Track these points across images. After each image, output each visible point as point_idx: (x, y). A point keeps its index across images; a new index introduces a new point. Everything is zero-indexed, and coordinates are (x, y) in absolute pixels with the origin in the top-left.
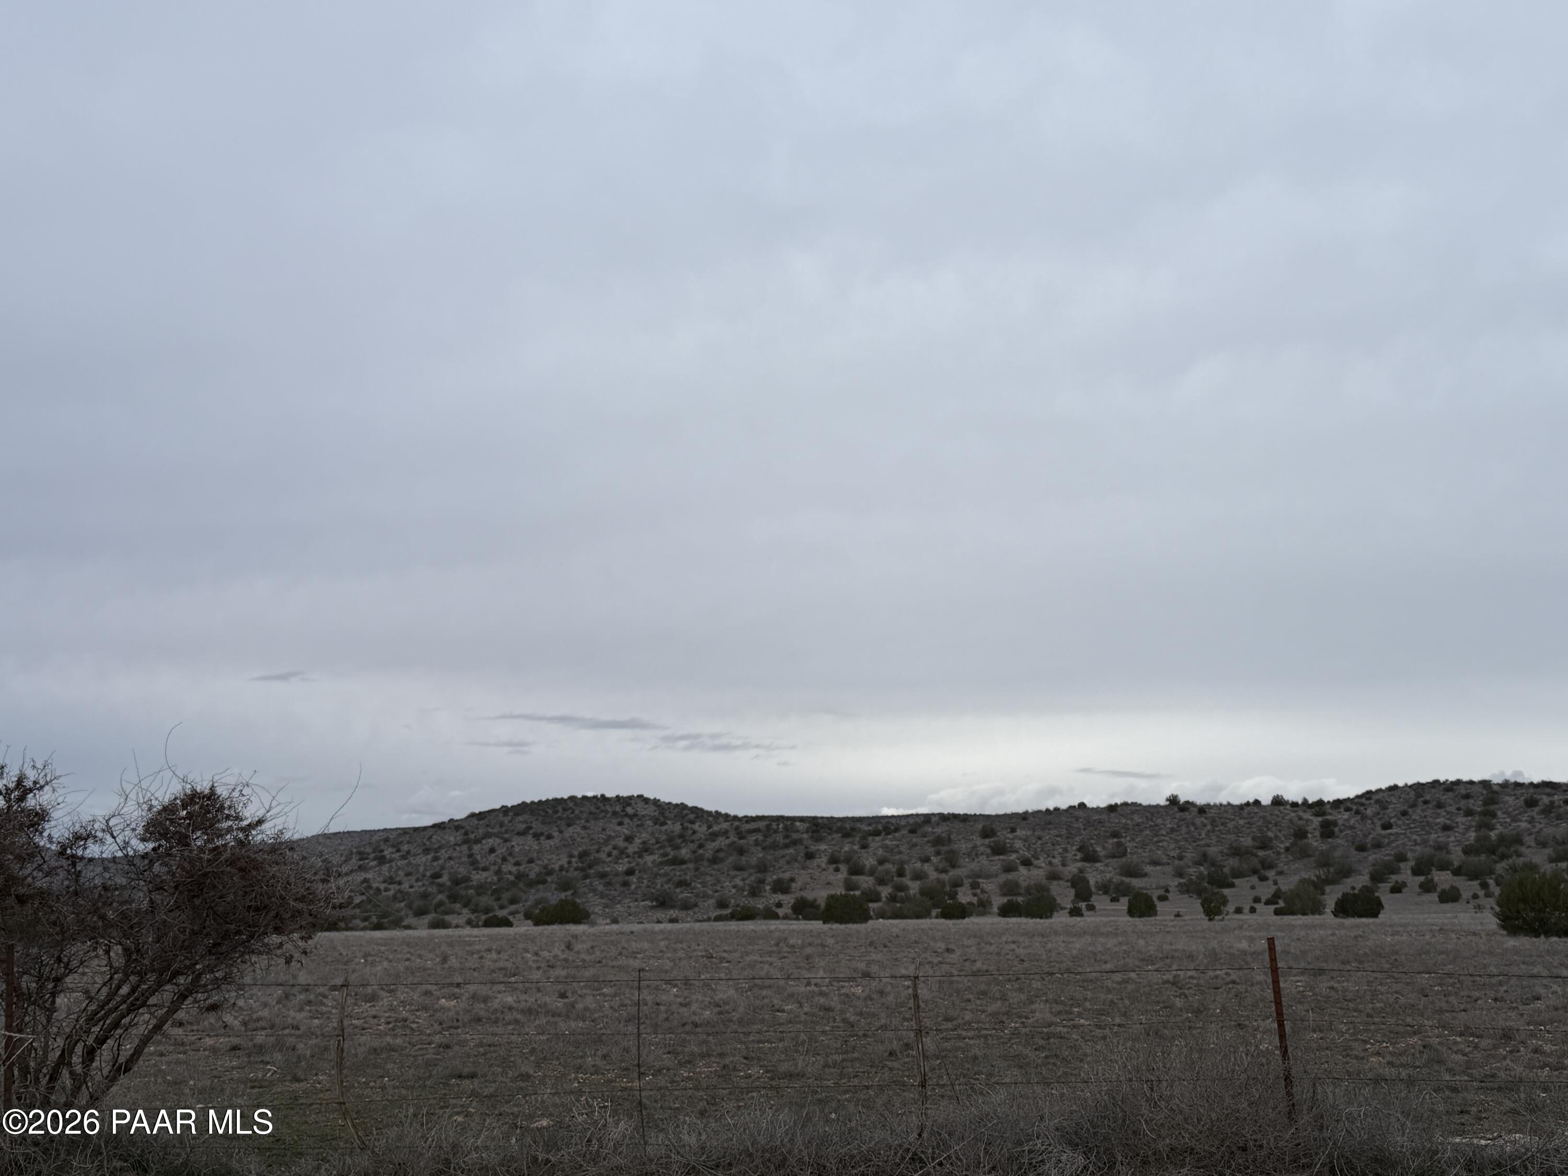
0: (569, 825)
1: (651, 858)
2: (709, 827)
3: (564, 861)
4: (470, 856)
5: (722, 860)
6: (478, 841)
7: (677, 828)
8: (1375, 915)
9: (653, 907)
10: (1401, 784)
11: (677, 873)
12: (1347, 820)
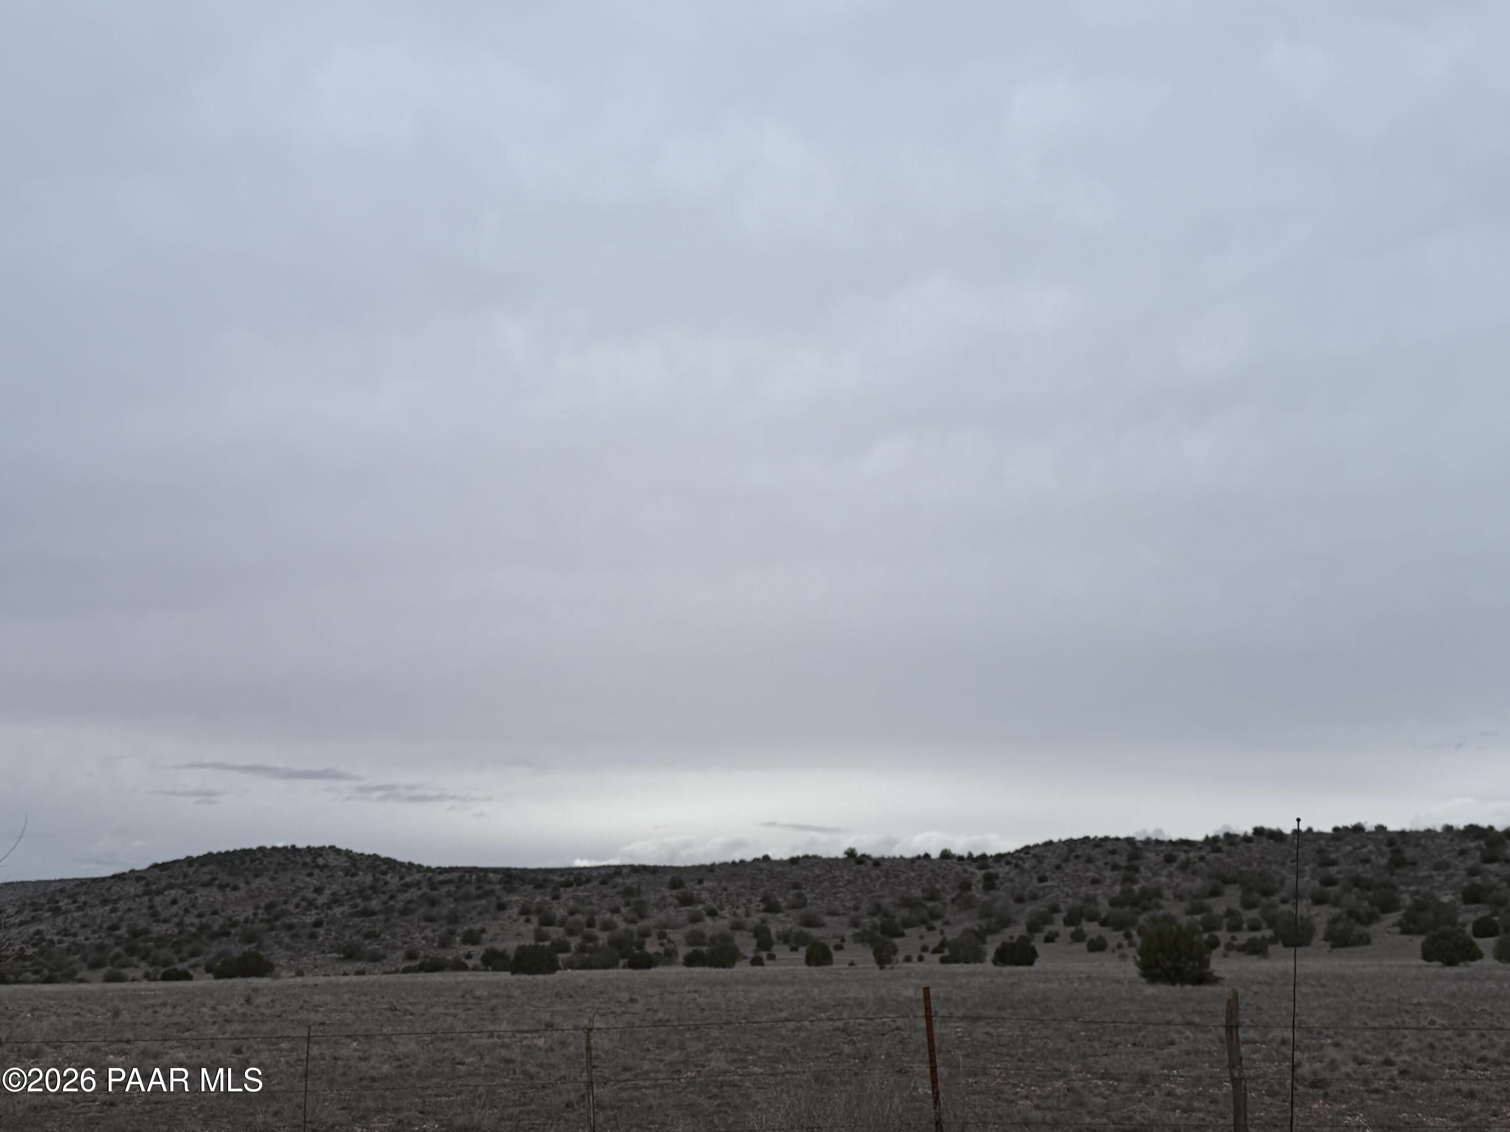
0: (256, 876)
1: (341, 909)
2: (402, 878)
3: (250, 913)
4: (151, 907)
5: (413, 911)
6: (159, 893)
7: (369, 879)
8: (1031, 963)
9: (339, 960)
10: (1055, 840)
11: (366, 924)
12: (1008, 873)
